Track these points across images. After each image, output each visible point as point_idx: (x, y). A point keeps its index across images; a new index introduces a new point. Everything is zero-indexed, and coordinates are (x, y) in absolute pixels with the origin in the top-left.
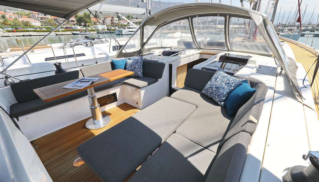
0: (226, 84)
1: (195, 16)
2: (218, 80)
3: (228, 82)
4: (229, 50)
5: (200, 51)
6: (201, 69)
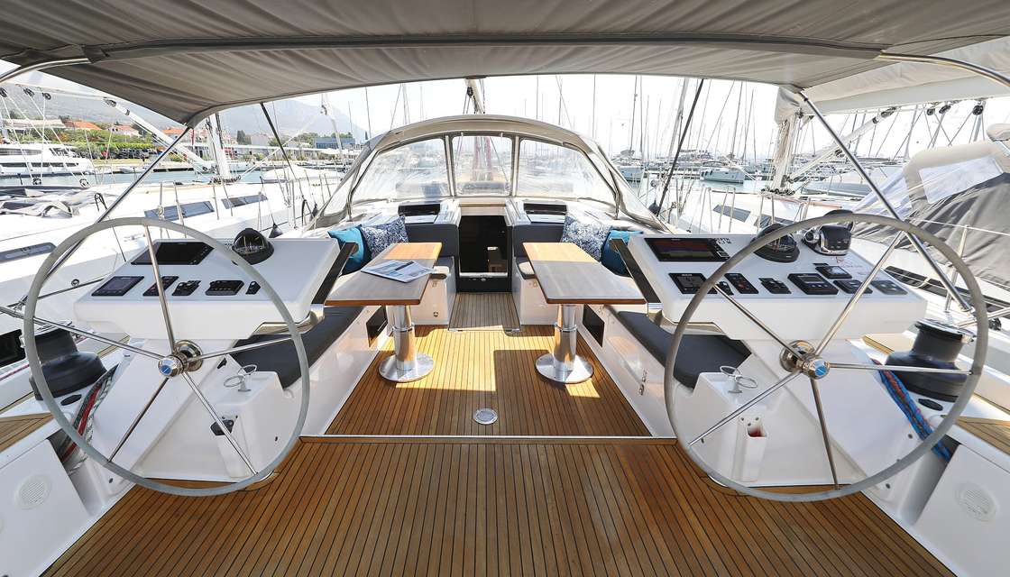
0: (595, 235)
1: (458, 134)
2: (580, 232)
3: (596, 232)
4: (511, 195)
5: (458, 201)
6: (530, 224)
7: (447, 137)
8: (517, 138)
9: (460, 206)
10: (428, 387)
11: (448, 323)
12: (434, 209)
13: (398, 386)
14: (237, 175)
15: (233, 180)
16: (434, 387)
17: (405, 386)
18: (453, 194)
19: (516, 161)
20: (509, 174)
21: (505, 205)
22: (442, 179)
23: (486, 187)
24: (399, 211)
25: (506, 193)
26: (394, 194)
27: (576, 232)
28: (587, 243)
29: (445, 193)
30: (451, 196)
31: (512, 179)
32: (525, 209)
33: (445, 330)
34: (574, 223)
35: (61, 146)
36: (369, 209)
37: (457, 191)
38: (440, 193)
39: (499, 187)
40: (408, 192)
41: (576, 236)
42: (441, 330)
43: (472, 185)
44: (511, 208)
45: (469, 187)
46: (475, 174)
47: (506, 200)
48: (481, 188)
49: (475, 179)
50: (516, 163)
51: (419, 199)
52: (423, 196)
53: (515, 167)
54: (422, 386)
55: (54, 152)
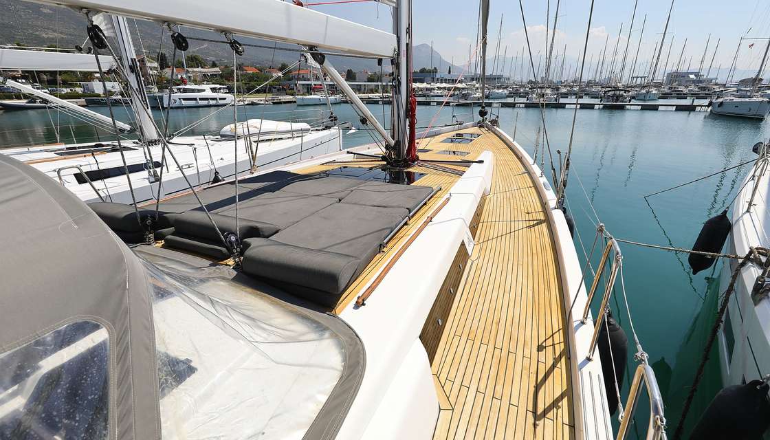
55: (213, 90)
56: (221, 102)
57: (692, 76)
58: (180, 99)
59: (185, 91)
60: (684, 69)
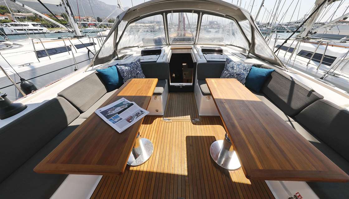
0: (244, 70)
1: (170, 12)
2: (235, 68)
3: (245, 68)
4: (195, 43)
5: (170, 47)
6: (206, 62)
7: (164, 14)
8: (201, 13)
9: (171, 49)
10: (149, 170)
11: (163, 114)
12: (158, 52)
13: (131, 168)
14: (85, 34)
15: (83, 36)
16: (151, 170)
17: (135, 168)
18: (168, 43)
19: (199, 26)
20: (194, 33)
21: (192, 49)
22: (162, 35)
23: (183, 40)
24: (142, 53)
25: (193, 43)
26: (141, 43)
27: (233, 68)
28: (238, 75)
29: (164, 43)
30: (167, 44)
31: (196, 36)
32: (202, 52)
33: (162, 119)
34: (231, 63)
35: (35, 23)
36: (128, 52)
37: (170, 42)
38: (162, 43)
39: (189, 40)
40: (147, 43)
41: (233, 71)
42: (159, 118)
43: (177, 39)
44: (195, 51)
45: (175, 40)
46: (178, 34)
47: (192, 46)
48: (181, 41)
49: (178, 36)
50: (199, 28)
51: (151, 46)
52: (154, 45)
53: (198, 30)
54: (145, 169)
55: (34, 25)
56: (41, 31)
57: (215, 23)
58: (15, 30)
59: (16, 25)
60: (213, 20)
